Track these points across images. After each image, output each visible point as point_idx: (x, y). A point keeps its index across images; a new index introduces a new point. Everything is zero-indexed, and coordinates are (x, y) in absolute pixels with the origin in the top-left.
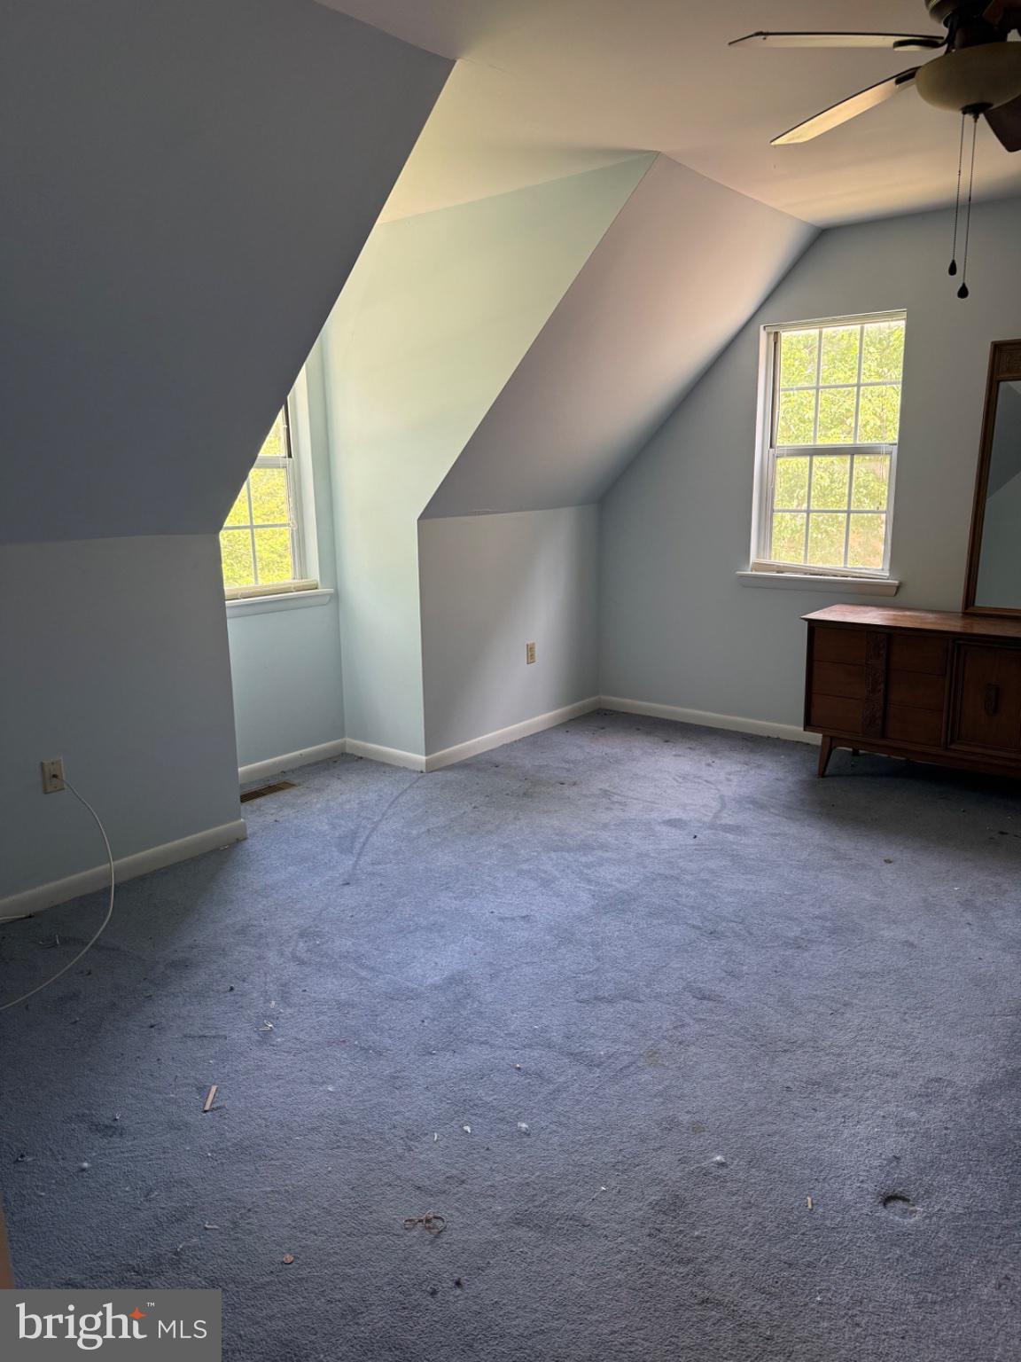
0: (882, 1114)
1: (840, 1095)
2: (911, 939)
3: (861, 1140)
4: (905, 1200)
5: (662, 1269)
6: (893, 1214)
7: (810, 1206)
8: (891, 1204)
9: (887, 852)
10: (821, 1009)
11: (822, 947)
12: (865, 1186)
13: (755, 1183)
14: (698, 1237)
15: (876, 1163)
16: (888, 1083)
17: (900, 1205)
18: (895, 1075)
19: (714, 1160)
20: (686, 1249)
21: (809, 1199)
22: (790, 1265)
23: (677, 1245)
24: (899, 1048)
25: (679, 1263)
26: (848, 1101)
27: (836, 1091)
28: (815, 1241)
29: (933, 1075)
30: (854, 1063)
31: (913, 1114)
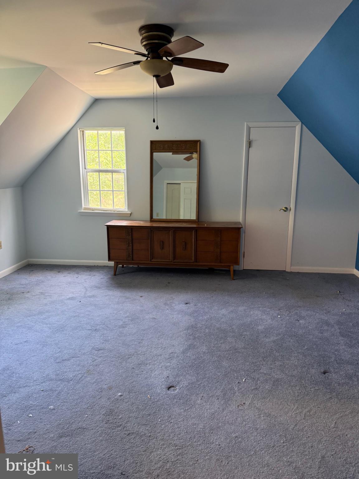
0: (161, 366)
1: (148, 365)
2: (154, 317)
3: (157, 375)
4: (173, 387)
5: (114, 431)
6: (171, 392)
7: (150, 398)
8: (170, 389)
9: (140, 294)
10: (135, 343)
11: (130, 325)
12: (162, 387)
13: (132, 397)
14: (121, 418)
15: (163, 380)
16: (160, 358)
17: (172, 388)
18: (161, 355)
19: (118, 395)
20: (119, 422)
21: (149, 396)
22: (149, 415)
23: (115, 423)
24: (160, 347)
25: (118, 427)
26: (151, 366)
27: (147, 364)
28: (154, 406)
29: (170, 352)
30: (149, 355)
31: (169, 364)
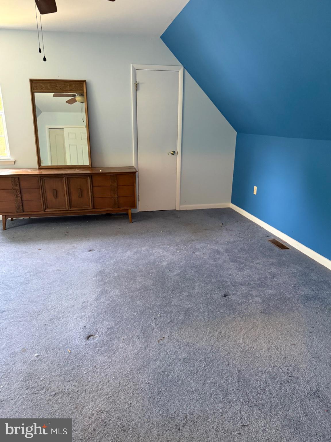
0: (75, 318)
1: (61, 319)
2: (58, 268)
3: (73, 327)
4: (92, 335)
5: (37, 395)
6: (91, 341)
7: (70, 352)
8: (90, 339)
9: (38, 246)
10: (43, 298)
11: (33, 281)
12: (81, 338)
13: (51, 355)
14: (42, 380)
15: (80, 331)
16: (72, 309)
17: (91, 337)
18: (73, 306)
19: (35, 356)
20: (41, 385)
21: (68, 350)
22: (73, 370)
23: (37, 386)
24: (70, 299)
25: (41, 390)
26: (65, 319)
27: (60, 318)
28: (76, 359)
29: (83, 301)
30: (60, 308)
31: (83, 314)
